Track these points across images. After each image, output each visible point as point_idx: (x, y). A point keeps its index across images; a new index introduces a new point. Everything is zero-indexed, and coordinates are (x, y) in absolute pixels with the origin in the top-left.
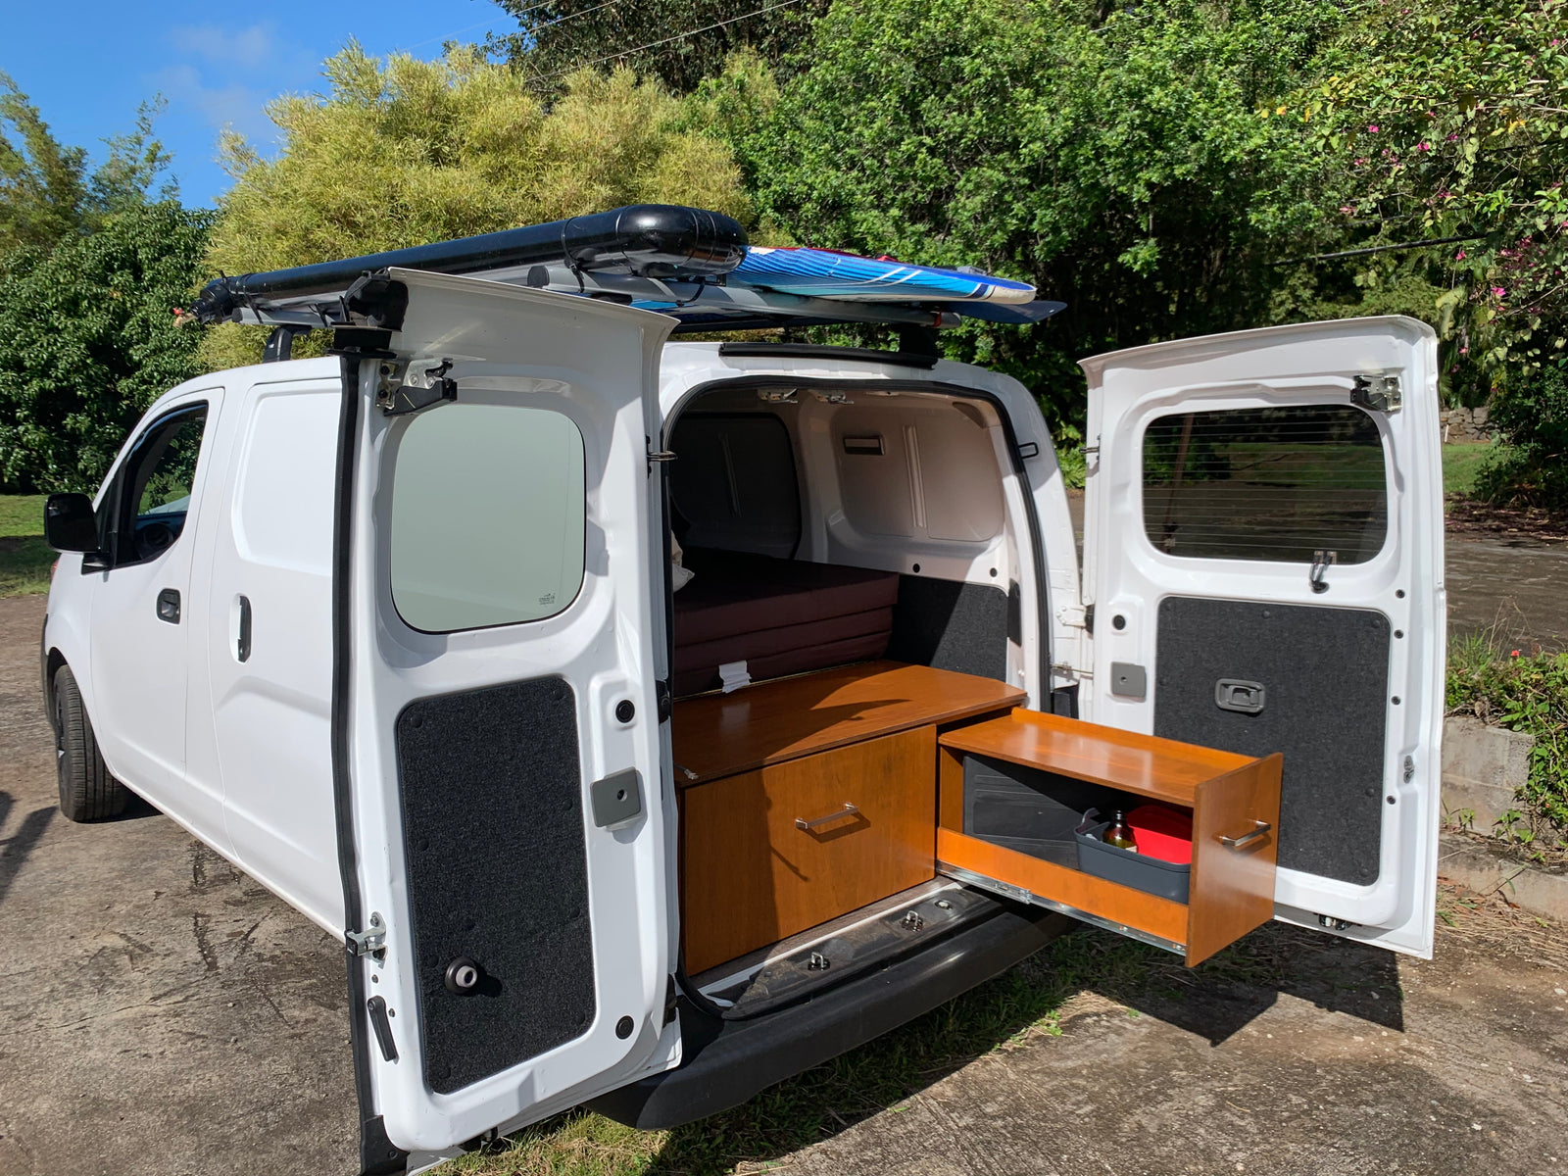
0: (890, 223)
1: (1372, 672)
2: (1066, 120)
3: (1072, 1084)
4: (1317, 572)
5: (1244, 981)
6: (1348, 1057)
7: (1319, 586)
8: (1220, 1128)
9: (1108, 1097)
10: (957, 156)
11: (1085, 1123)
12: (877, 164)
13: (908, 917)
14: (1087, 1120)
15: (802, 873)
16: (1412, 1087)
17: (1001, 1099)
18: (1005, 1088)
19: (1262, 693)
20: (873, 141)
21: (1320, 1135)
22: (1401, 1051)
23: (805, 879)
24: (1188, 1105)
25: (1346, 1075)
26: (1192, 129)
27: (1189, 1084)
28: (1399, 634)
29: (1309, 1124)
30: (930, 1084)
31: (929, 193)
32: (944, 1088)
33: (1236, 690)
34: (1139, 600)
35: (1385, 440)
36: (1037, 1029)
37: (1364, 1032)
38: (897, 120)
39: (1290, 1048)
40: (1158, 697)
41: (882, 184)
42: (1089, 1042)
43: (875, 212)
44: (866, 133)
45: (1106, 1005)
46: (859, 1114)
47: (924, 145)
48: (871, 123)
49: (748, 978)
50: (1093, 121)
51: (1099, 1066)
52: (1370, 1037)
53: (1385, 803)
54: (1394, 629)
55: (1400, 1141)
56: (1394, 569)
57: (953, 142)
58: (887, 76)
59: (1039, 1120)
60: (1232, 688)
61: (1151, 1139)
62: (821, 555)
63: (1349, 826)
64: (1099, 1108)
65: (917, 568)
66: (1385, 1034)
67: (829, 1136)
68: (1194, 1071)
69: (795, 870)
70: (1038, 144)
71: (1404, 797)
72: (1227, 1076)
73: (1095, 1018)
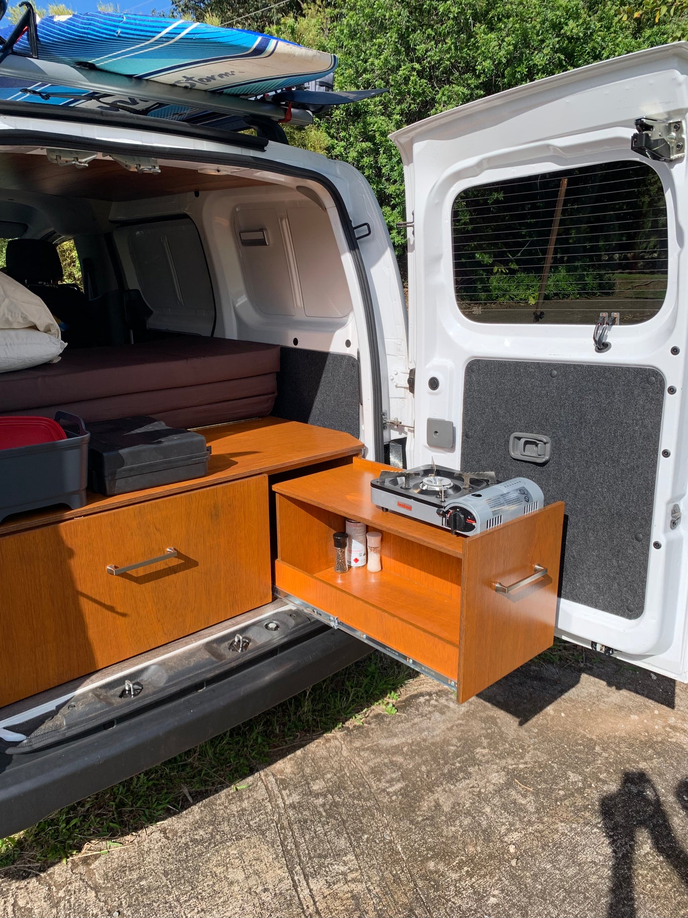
0: (393, 124)
1: (645, 427)
2: (509, 45)
3: (391, 762)
4: (600, 332)
5: (553, 663)
6: (623, 734)
7: (602, 346)
8: (504, 807)
9: (418, 774)
10: (437, 77)
11: (392, 802)
12: (383, 84)
13: (236, 640)
14: (394, 798)
15: (119, 610)
16: (672, 765)
17: (329, 776)
18: (336, 766)
19: (548, 446)
20: (381, 69)
21: (587, 814)
22: (668, 729)
23: (124, 615)
24: (482, 784)
25: (618, 753)
26: (594, 49)
27: (487, 762)
28: (672, 390)
29: (580, 802)
30: (276, 761)
31: (418, 104)
32: (285, 766)
33: (527, 443)
34: (449, 363)
35: (668, 195)
36: (378, 708)
37: (639, 710)
38: (397, 52)
39: (577, 726)
40: (463, 448)
41: (387, 98)
42: (416, 720)
43: (383, 118)
44: (376, 62)
45: (438, 685)
46: (207, 791)
47: (415, 69)
48: (380, 55)
49: (54, 708)
50: (528, 47)
51: (419, 744)
52: (644, 716)
53: (652, 548)
54: (668, 386)
55: (655, 821)
56: (670, 330)
57: (433, 68)
58: (390, 18)
59: (354, 798)
60: (523, 441)
61: (443, 818)
62: (231, 332)
63: (619, 566)
64: (407, 786)
65: (296, 342)
66: (656, 712)
67: (175, 814)
68: (496, 749)
69: (111, 609)
70: (488, 61)
71: (670, 544)
72: (520, 754)
73: (427, 697)
